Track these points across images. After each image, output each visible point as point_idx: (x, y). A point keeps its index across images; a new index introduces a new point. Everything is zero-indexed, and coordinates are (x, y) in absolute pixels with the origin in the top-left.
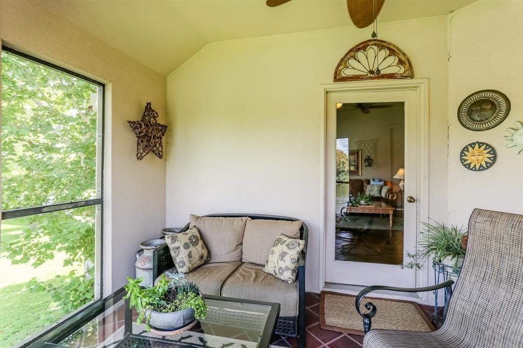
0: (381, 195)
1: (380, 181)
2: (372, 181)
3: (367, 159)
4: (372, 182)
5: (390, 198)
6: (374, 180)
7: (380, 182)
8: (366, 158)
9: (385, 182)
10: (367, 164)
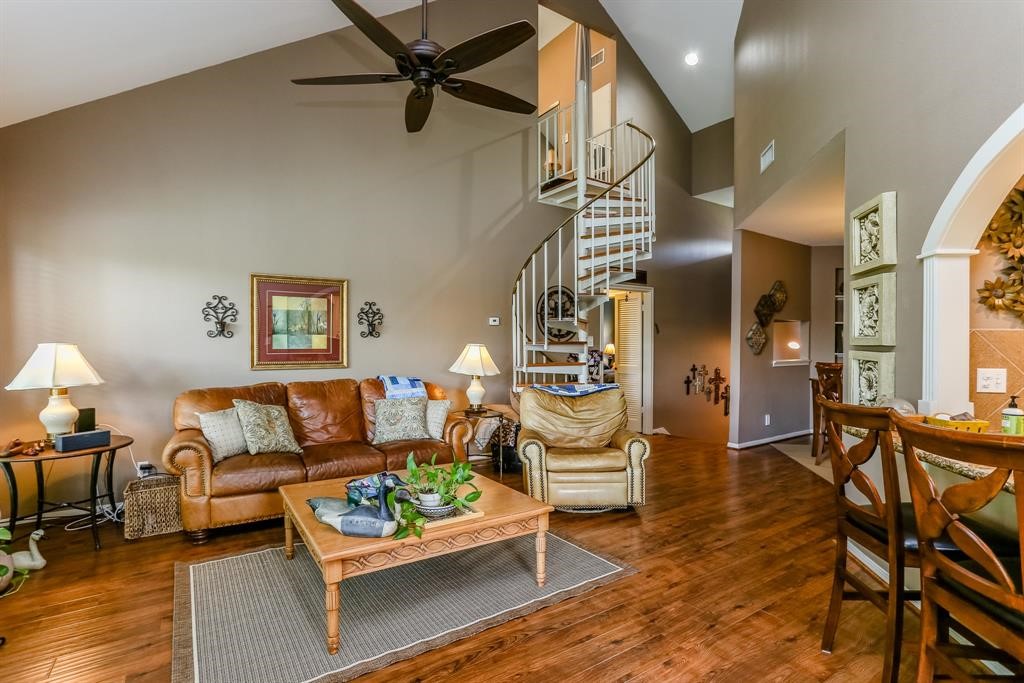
0: (427, 432)
1: (413, 382)
2: (388, 383)
3: (366, 313)
4: (391, 390)
5: (455, 441)
6: (394, 380)
7: (414, 386)
8: (362, 309)
9: (427, 385)
10: (365, 328)
